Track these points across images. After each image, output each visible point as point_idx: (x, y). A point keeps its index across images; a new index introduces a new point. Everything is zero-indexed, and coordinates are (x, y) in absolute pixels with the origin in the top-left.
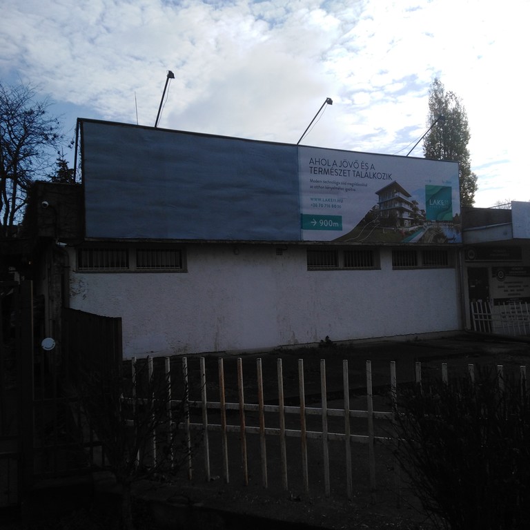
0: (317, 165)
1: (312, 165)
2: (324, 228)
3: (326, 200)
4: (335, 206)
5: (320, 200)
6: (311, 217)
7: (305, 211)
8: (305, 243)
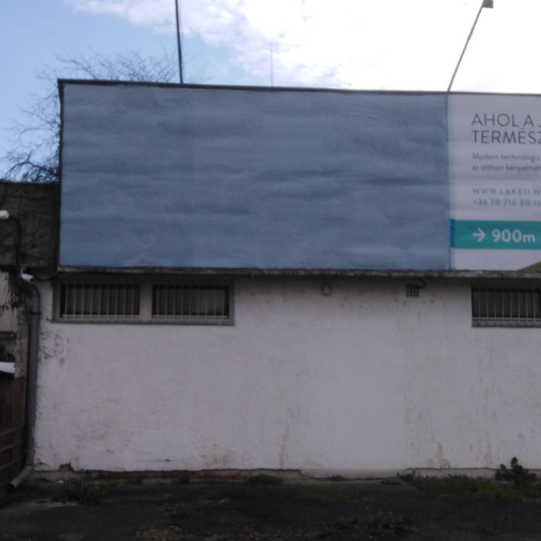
0: (490, 127)
1: (477, 127)
2: (502, 245)
3: (508, 192)
4: (528, 203)
5: (493, 191)
6: (473, 226)
7: (459, 215)
8: (461, 275)
